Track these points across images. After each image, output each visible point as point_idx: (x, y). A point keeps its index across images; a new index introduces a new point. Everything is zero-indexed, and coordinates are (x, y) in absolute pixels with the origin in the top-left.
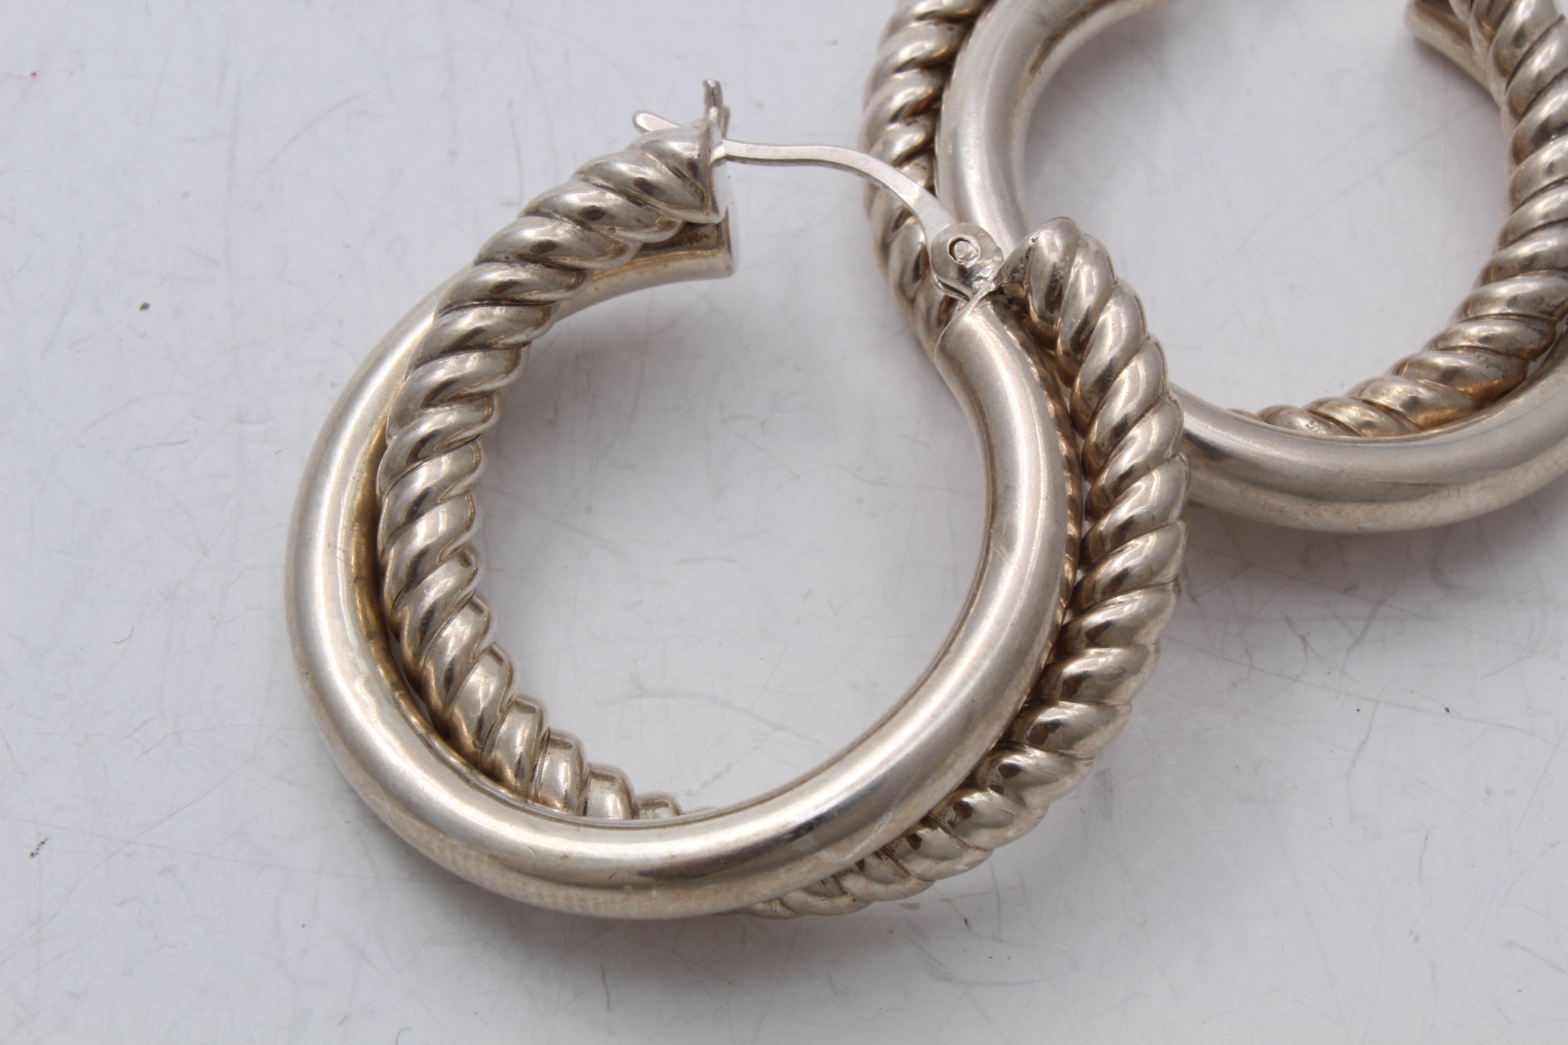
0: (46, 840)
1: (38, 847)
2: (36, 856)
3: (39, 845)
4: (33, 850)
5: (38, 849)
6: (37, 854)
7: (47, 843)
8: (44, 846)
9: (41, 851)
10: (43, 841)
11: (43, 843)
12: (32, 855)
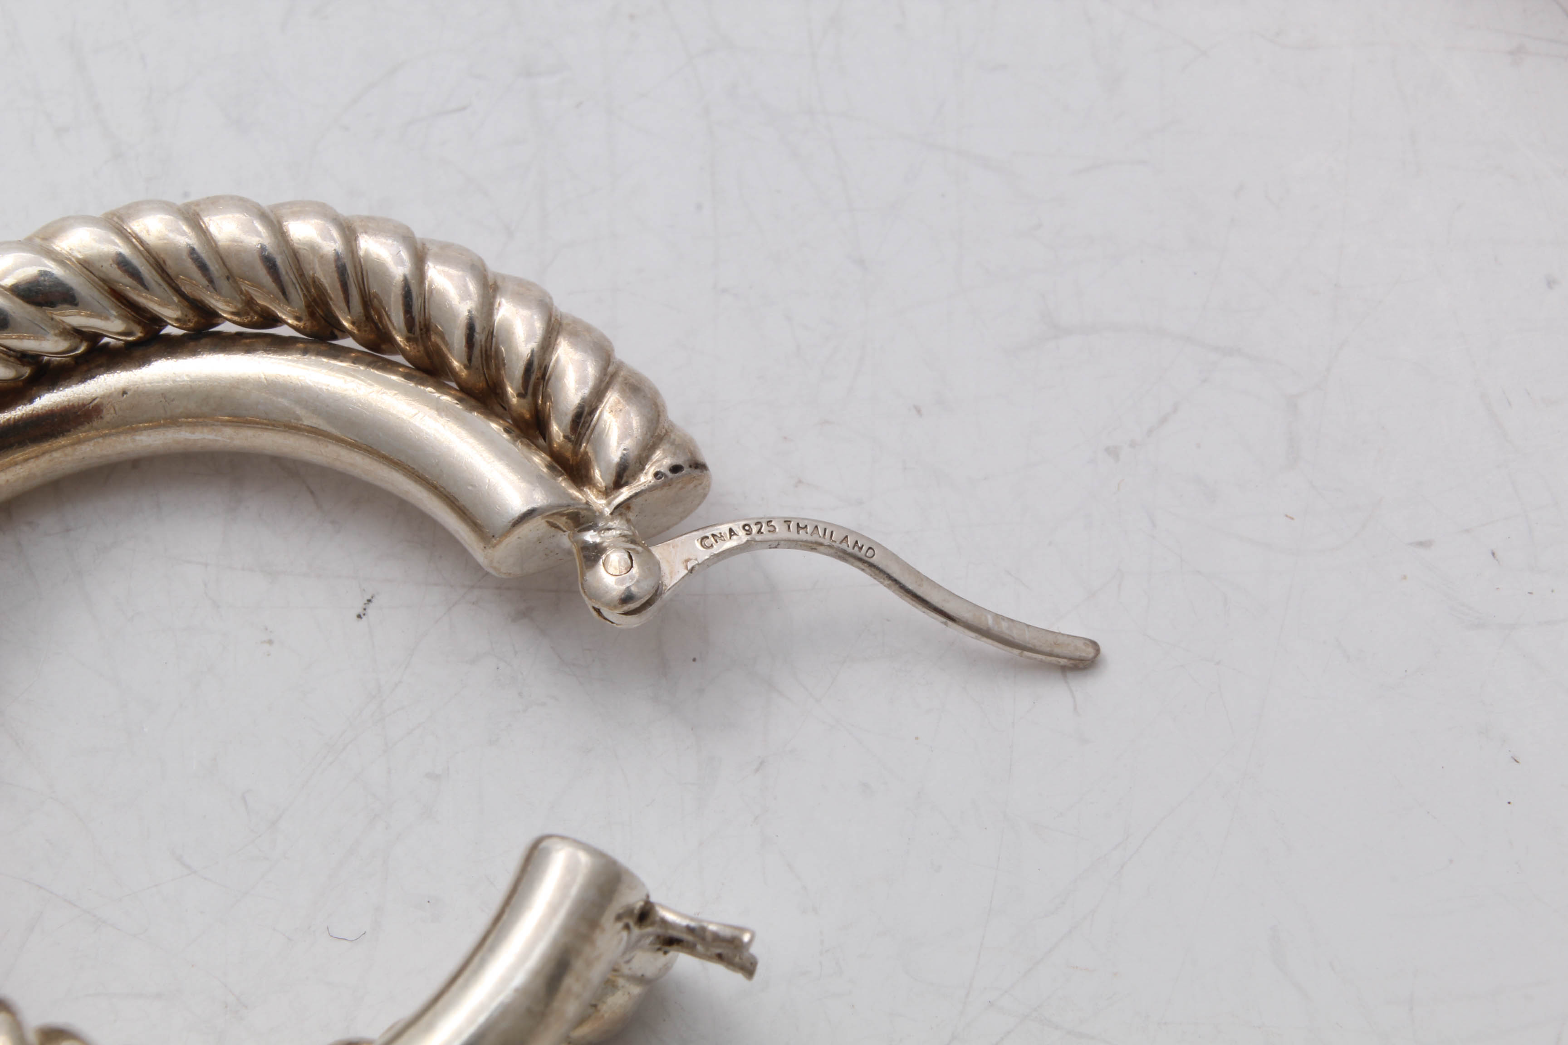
0: (372, 597)
1: (364, 606)
2: (364, 618)
3: (365, 604)
4: (360, 611)
5: (365, 609)
6: (364, 614)
7: (373, 600)
8: (371, 605)
9: (369, 611)
10: (369, 598)
11: (369, 601)
12: (359, 616)
